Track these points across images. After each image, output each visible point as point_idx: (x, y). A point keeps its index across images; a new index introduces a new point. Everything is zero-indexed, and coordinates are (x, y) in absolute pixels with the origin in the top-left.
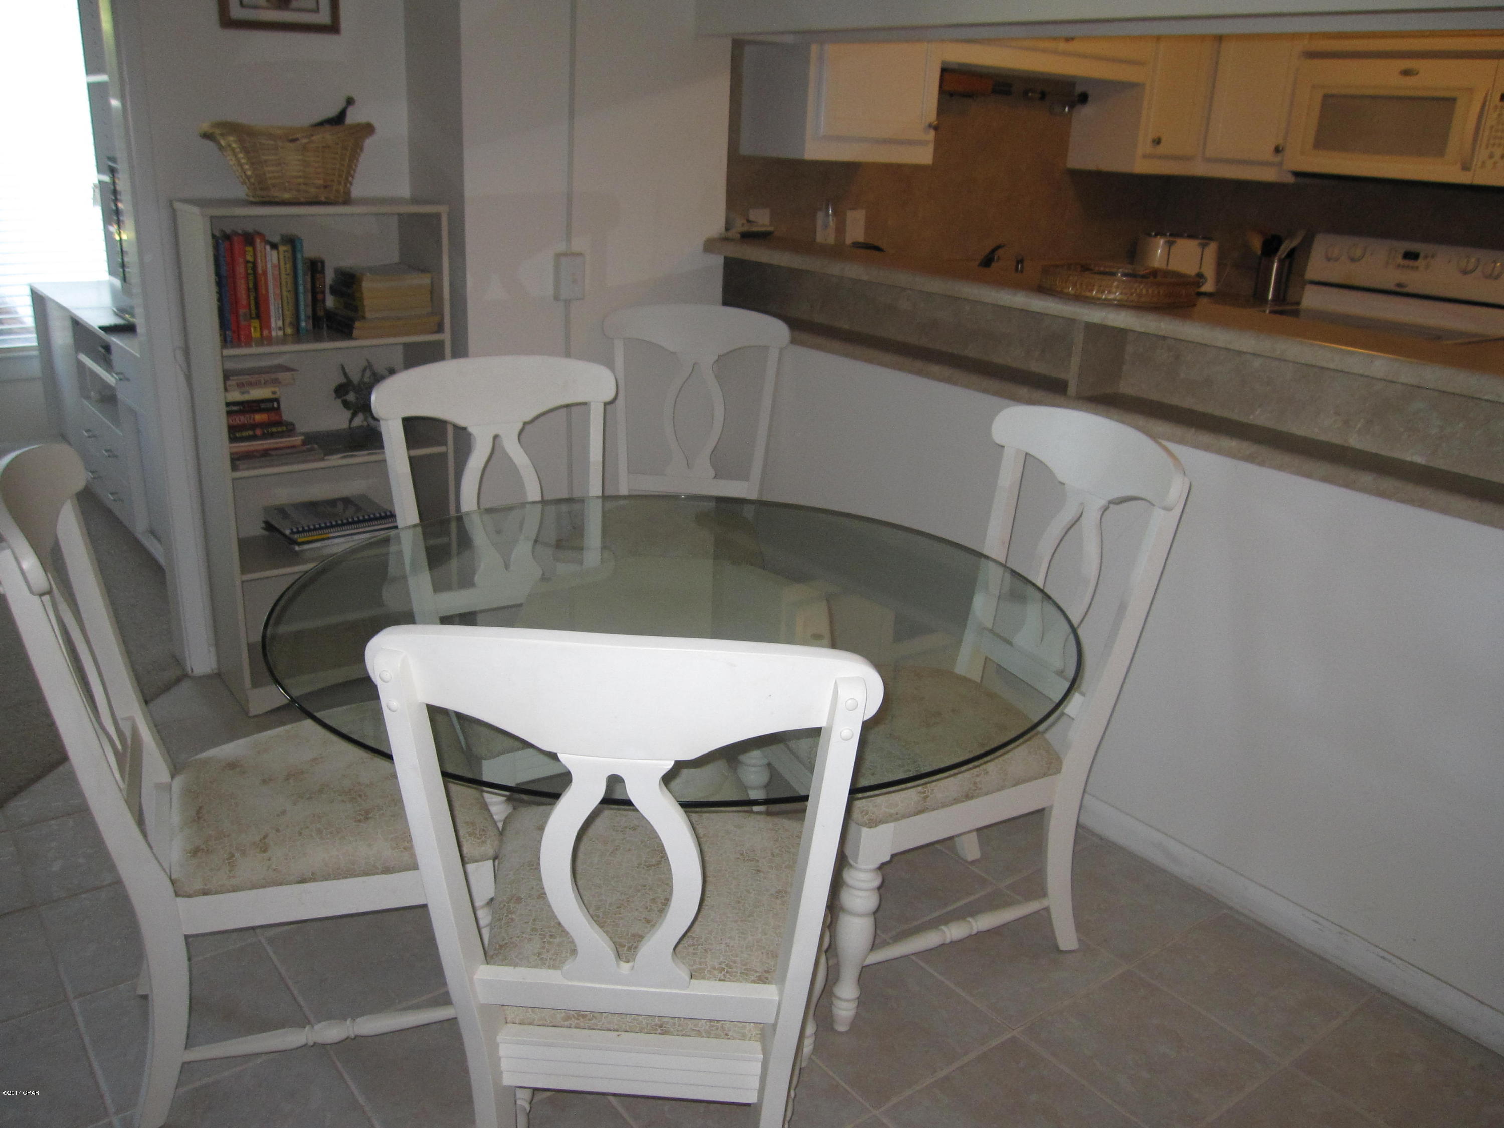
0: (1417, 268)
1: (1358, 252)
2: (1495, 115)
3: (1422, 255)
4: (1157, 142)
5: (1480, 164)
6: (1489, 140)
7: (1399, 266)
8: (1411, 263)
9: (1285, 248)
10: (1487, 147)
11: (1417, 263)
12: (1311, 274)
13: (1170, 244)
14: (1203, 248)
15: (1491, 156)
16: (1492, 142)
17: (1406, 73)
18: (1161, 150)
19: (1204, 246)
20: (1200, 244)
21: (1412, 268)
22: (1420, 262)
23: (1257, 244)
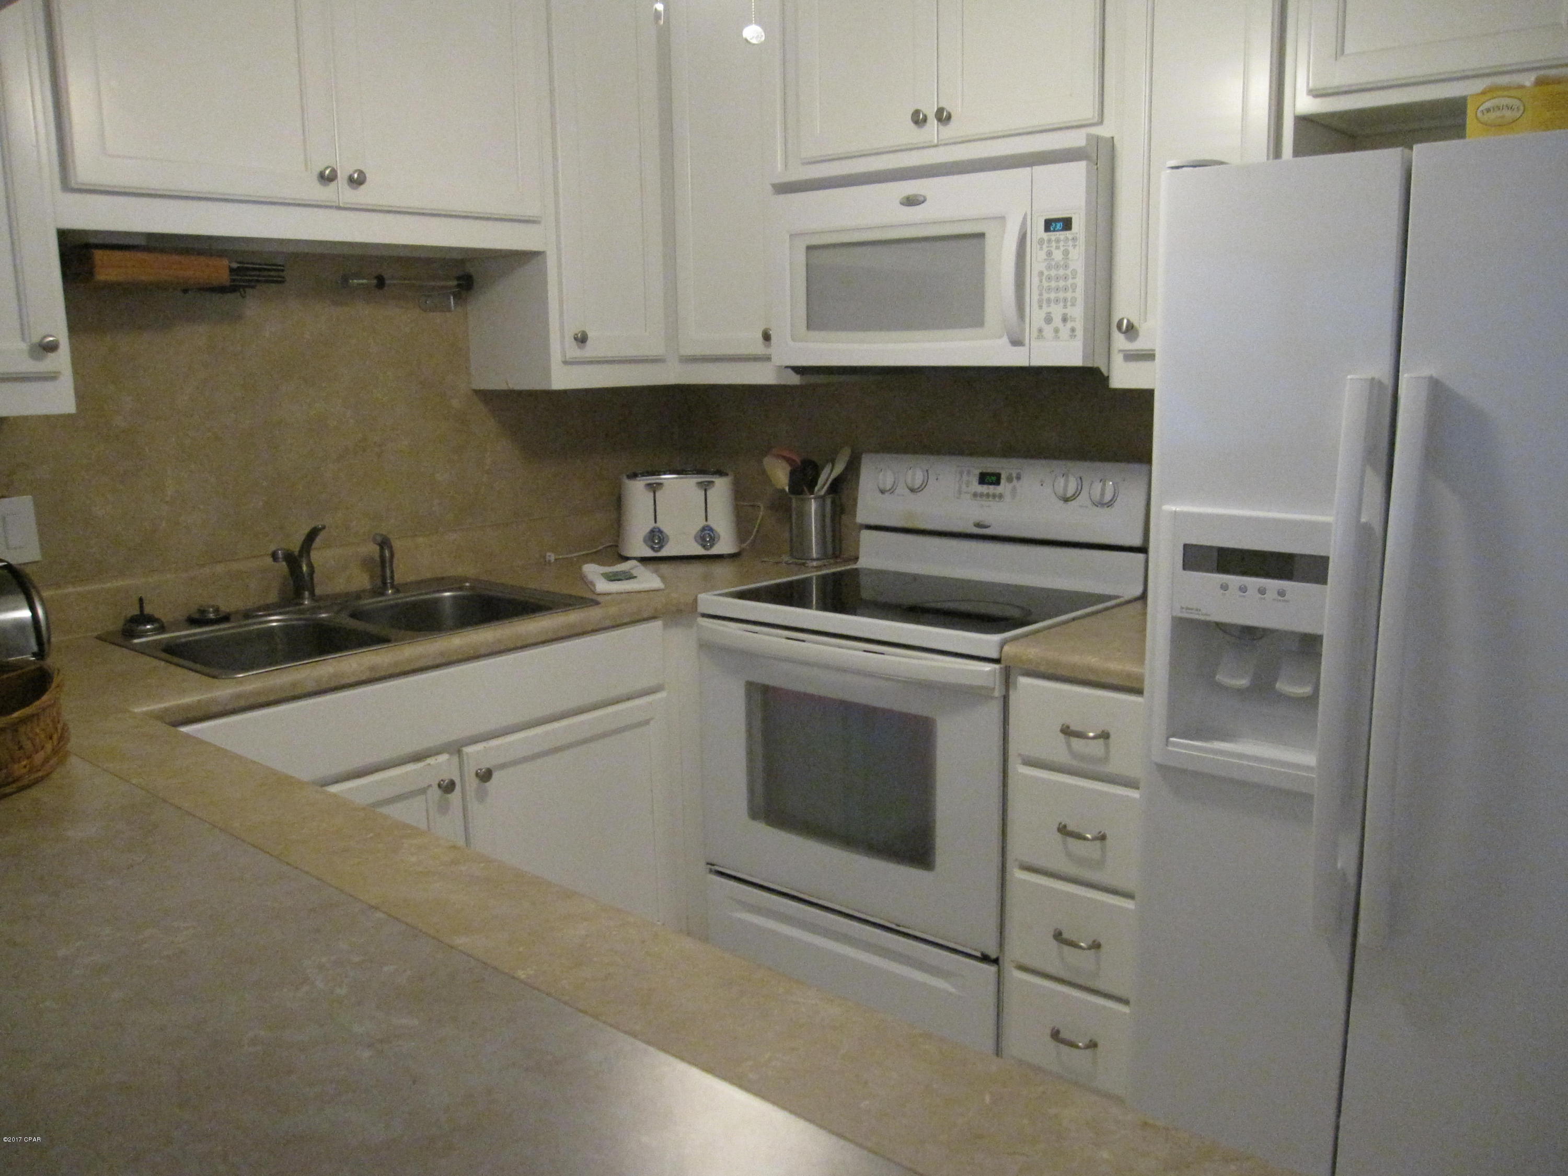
0: (1001, 496)
1: (919, 477)
2: (1042, 255)
3: (1003, 477)
4: (582, 339)
5: (1035, 334)
6: (1041, 295)
7: (975, 495)
8: (991, 489)
9: (826, 476)
10: (1041, 307)
11: (999, 489)
12: (862, 516)
13: (654, 488)
14: (706, 491)
15: (1049, 320)
16: (1045, 296)
17: (911, 201)
18: (589, 351)
19: (705, 487)
20: (700, 484)
21: (994, 496)
22: (1004, 487)
23: (780, 475)
